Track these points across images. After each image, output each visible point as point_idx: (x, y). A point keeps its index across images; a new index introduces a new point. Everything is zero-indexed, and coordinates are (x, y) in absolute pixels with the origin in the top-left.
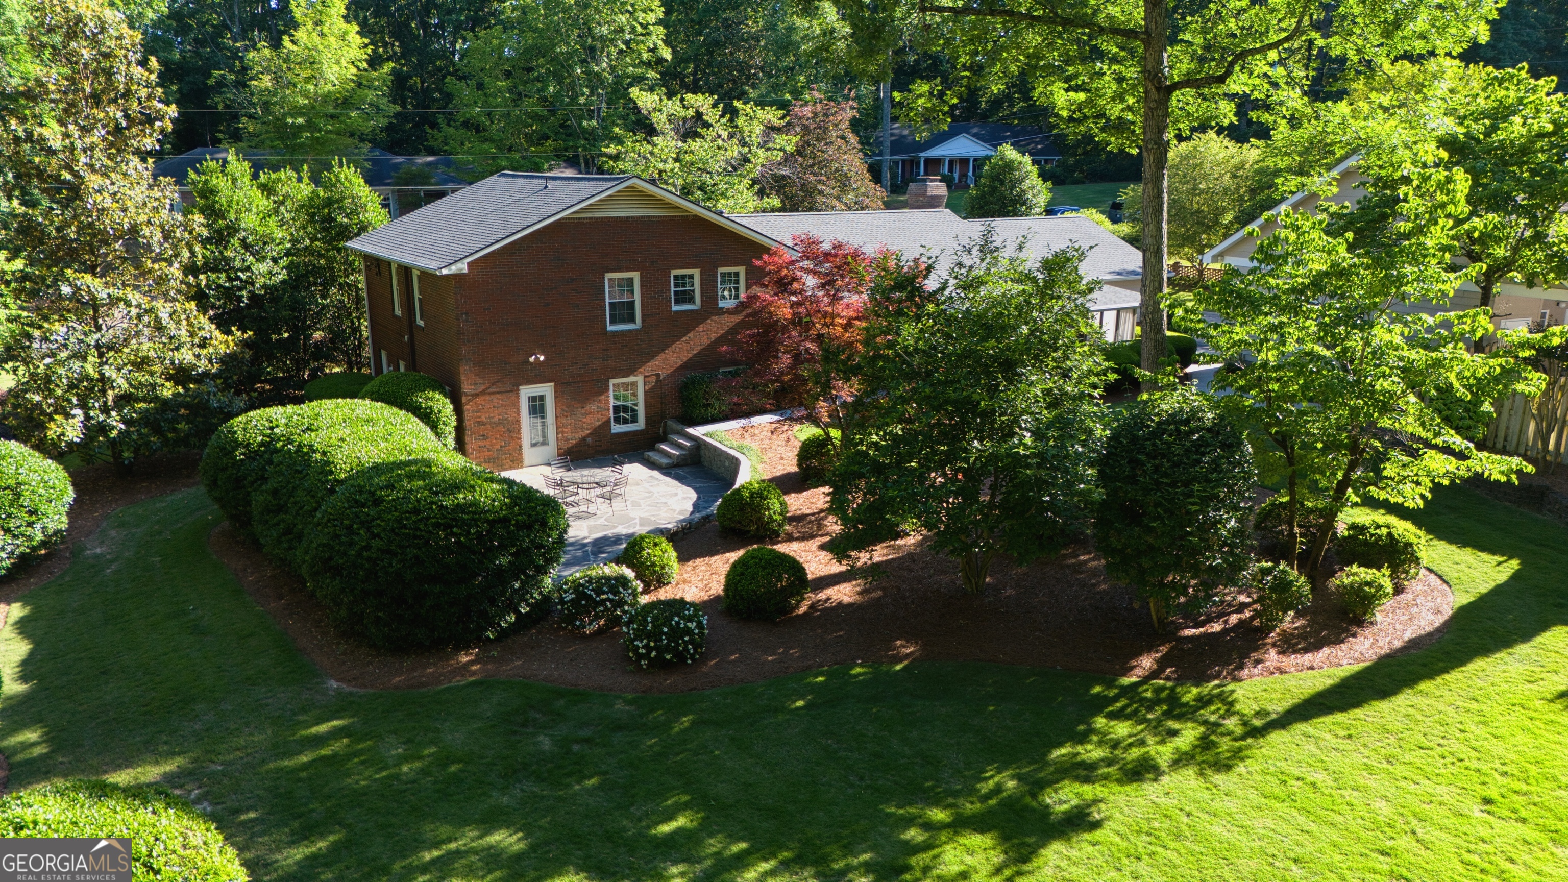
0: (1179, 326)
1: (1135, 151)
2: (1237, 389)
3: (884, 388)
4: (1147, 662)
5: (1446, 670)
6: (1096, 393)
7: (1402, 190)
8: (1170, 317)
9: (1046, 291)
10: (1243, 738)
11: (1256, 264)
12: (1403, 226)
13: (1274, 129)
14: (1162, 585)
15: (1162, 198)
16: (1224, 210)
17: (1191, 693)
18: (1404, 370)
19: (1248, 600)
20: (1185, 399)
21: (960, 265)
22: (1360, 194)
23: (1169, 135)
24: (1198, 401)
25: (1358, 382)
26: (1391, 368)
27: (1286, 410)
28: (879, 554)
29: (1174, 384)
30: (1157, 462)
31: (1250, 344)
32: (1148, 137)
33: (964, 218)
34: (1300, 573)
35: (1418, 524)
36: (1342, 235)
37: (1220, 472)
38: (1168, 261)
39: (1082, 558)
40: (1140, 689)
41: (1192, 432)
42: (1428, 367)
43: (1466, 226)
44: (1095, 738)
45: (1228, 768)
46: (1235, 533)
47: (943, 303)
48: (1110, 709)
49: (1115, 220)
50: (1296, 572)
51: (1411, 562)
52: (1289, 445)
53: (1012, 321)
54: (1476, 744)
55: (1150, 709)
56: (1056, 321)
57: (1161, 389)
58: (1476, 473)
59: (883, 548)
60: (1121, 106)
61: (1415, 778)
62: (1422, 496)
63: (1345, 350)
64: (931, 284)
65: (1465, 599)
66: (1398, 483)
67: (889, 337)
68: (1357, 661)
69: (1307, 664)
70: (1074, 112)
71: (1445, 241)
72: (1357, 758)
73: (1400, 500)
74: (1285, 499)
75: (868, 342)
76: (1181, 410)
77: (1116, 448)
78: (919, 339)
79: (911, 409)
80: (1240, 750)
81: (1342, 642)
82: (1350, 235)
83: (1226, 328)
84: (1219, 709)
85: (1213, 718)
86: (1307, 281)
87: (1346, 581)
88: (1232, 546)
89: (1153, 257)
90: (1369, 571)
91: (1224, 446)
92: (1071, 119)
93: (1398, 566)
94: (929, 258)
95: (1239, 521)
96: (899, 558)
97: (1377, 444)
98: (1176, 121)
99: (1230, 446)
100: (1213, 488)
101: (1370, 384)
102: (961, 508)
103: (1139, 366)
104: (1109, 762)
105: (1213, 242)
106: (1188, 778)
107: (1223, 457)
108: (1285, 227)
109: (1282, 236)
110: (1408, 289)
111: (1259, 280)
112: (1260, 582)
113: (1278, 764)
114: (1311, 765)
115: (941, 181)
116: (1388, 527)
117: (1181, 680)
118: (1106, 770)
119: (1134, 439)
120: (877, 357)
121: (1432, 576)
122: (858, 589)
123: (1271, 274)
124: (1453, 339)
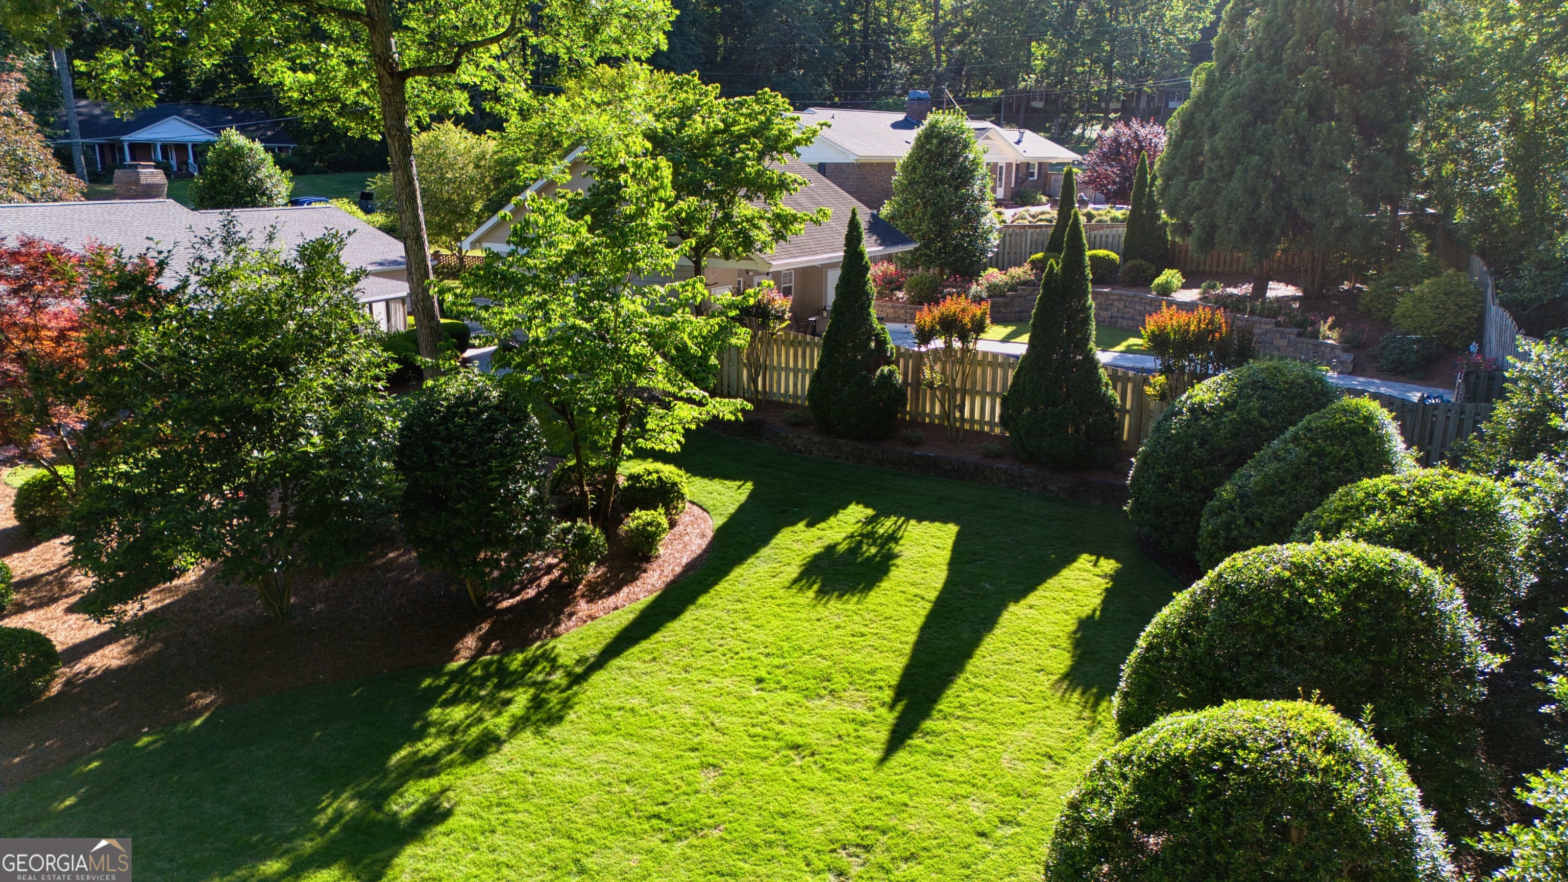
0: (452, 311)
1: (378, 138)
2: (515, 368)
3: (126, 407)
4: (470, 642)
5: (716, 583)
6: (379, 385)
7: (623, 177)
8: (441, 302)
9: (309, 283)
10: (569, 687)
11: (512, 247)
12: (629, 209)
13: (507, 121)
14: (475, 563)
15: (414, 185)
16: (473, 199)
17: (517, 661)
18: (649, 335)
19: (556, 561)
20: (470, 381)
21: (201, 259)
22: (589, 182)
23: (410, 122)
24: (480, 381)
25: (616, 349)
26: (640, 334)
27: (562, 381)
28: (152, 601)
29: (456, 368)
30: (453, 445)
31: (520, 323)
32: (389, 124)
33: (193, 210)
34: (595, 527)
35: (679, 466)
36: (582, 218)
37: (513, 446)
38: (429, 251)
39: (391, 555)
40: (470, 670)
41: (481, 412)
42: (667, 330)
43: (675, 208)
44: (433, 730)
45: (560, 719)
46: (536, 500)
47: (188, 303)
48: (444, 697)
49: (368, 211)
50: (591, 527)
51: (678, 498)
52: (568, 412)
53: (275, 316)
54: (744, 637)
55: (482, 686)
56: (325, 314)
57: (444, 374)
58: (714, 416)
59: (155, 593)
60: (355, 90)
61: (707, 678)
62: (679, 442)
63: (601, 321)
64: (167, 282)
65: (720, 521)
66: (659, 433)
67: (122, 348)
68: (650, 592)
69: (612, 606)
70: (306, 95)
71: (661, 221)
72: (663, 676)
73: (662, 447)
74: (572, 463)
75: (92, 355)
76: (468, 391)
77: (410, 438)
78: (162, 346)
79: (166, 428)
80: (568, 699)
81: (637, 579)
82: (588, 218)
83: (495, 310)
84: (544, 668)
85: (540, 678)
86: (559, 260)
87: (632, 525)
88: (532, 514)
89: (414, 246)
90: (649, 512)
91: (514, 421)
92: (302, 102)
93: (669, 503)
94: (160, 253)
95: (536, 488)
96: (178, 601)
97: (639, 402)
98: (416, 109)
99: (518, 420)
100: (509, 462)
101: (625, 350)
102: (249, 527)
103: (418, 353)
104: (450, 749)
105: (468, 230)
106: (527, 740)
107: (514, 432)
108: (533, 211)
109: (532, 219)
110: (641, 264)
111: (519, 260)
112: (563, 541)
113: (602, 701)
114: (627, 694)
115: (155, 167)
116: (657, 472)
117: (507, 650)
118: (449, 758)
119: (427, 426)
120: (108, 373)
121: (695, 507)
122: (130, 647)
123: (528, 255)
124: (681, 305)
